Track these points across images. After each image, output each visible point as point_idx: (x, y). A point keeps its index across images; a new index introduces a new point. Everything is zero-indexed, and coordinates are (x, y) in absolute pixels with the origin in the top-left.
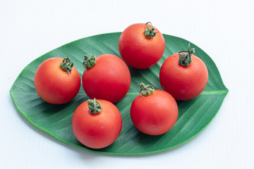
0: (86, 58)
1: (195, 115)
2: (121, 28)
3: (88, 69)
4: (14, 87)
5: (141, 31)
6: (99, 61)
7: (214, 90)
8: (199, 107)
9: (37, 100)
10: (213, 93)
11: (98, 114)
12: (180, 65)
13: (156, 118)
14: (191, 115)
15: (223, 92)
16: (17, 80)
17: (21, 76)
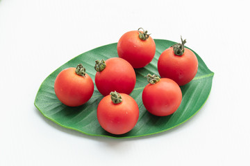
0: (97, 62)
1: (193, 96)
2: (116, 40)
3: (100, 71)
4: (37, 100)
5: (136, 36)
6: (109, 63)
7: (201, 75)
8: (193, 89)
9: (58, 107)
10: (202, 77)
11: (120, 103)
12: (175, 55)
13: (168, 100)
14: (190, 97)
15: (209, 75)
16: (38, 94)
17: (40, 91)
